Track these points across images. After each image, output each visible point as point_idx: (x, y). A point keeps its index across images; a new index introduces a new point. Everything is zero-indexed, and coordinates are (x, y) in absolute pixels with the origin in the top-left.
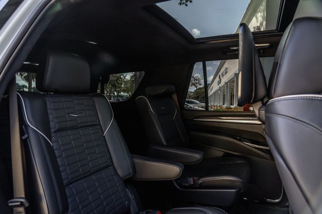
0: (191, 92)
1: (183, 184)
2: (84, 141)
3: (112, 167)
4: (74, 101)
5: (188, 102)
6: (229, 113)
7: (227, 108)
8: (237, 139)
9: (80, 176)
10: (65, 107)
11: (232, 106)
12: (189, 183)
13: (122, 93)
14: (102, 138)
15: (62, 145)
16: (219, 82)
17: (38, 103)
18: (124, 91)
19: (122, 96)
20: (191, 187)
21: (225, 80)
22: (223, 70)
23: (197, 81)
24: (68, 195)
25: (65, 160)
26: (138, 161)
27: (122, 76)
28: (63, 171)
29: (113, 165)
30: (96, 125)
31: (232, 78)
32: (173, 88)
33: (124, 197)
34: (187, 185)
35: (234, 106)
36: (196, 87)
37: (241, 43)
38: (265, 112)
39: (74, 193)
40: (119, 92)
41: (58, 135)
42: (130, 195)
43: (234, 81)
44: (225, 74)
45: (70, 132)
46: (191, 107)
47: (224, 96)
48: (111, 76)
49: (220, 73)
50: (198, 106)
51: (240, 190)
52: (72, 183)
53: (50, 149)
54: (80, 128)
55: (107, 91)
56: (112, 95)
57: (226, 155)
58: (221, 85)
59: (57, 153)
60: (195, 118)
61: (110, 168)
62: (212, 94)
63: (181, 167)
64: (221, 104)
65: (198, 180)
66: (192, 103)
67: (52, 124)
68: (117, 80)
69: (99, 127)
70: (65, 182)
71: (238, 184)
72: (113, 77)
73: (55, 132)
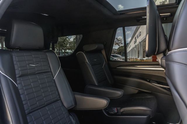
0: (116, 49)
1: (110, 113)
2: (40, 83)
3: (60, 101)
4: (33, 55)
5: (113, 56)
6: (142, 63)
7: (141, 60)
8: (147, 81)
9: (37, 107)
10: (26, 60)
11: (144, 59)
12: (114, 112)
13: (68, 51)
14: (53, 81)
15: (25, 86)
16: (135, 42)
17: (6, 57)
18: (69, 49)
19: (67, 53)
20: (116, 114)
21: (139, 40)
22: (138, 33)
23: (120, 42)
24: (29, 121)
25: (27, 96)
26: (78, 96)
27: (67, 39)
28: (25, 104)
29: (60, 99)
30: (49, 72)
31: (144, 39)
32: (102, 46)
33: (68, 122)
34: (112, 113)
35: (146, 58)
36: (119, 45)
37: (148, 14)
38: (166, 61)
39: (33, 119)
40: (65, 50)
41: (21, 79)
42: (73, 120)
43: (145, 41)
44: (140, 36)
45: (30, 77)
46: (115, 60)
47: (139, 51)
48: (59, 38)
49: (136, 36)
50: (120, 58)
51: (150, 116)
52: (32, 112)
53: (16, 89)
54: (37, 74)
55: (57, 49)
56: (61, 52)
57: (140, 92)
58: (136, 44)
59: (21, 91)
60: (118, 67)
61: (58, 101)
62: (130, 50)
63: (108, 101)
64: (137, 57)
65: (120, 109)
66: (116, 56)
67: (17, 72)
68: (64, 41)
69: (50, 73)
70: (26, 112)
71: (148, 112)
72: (61, 39)
73: (20, 77)
